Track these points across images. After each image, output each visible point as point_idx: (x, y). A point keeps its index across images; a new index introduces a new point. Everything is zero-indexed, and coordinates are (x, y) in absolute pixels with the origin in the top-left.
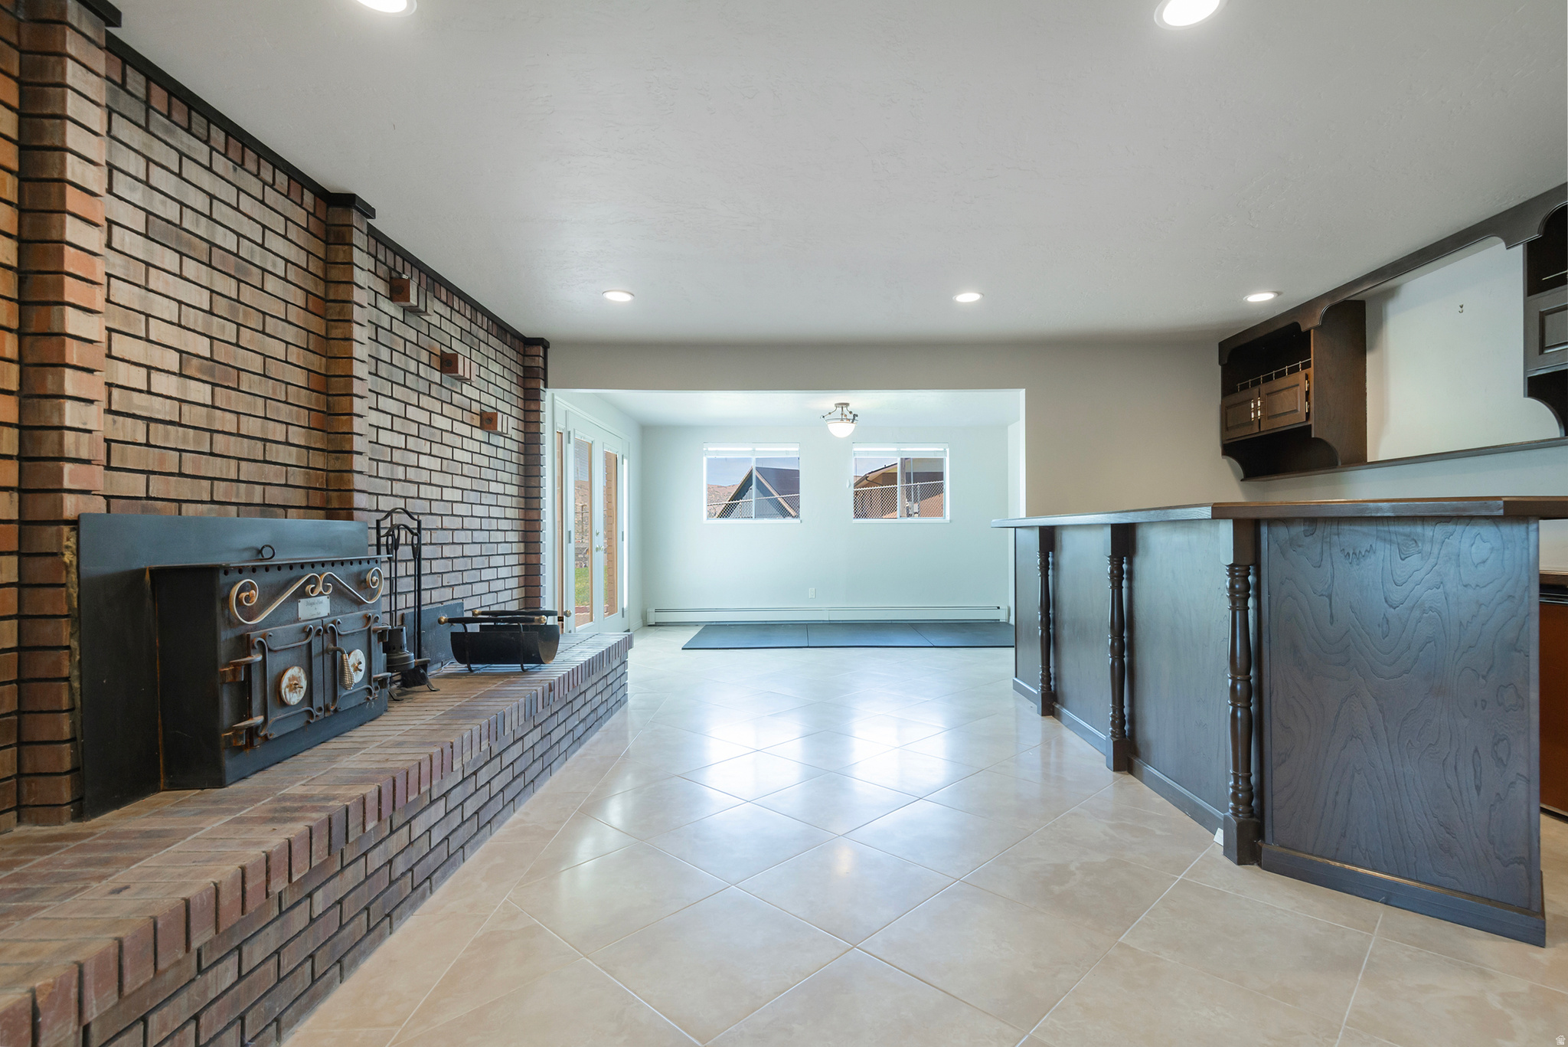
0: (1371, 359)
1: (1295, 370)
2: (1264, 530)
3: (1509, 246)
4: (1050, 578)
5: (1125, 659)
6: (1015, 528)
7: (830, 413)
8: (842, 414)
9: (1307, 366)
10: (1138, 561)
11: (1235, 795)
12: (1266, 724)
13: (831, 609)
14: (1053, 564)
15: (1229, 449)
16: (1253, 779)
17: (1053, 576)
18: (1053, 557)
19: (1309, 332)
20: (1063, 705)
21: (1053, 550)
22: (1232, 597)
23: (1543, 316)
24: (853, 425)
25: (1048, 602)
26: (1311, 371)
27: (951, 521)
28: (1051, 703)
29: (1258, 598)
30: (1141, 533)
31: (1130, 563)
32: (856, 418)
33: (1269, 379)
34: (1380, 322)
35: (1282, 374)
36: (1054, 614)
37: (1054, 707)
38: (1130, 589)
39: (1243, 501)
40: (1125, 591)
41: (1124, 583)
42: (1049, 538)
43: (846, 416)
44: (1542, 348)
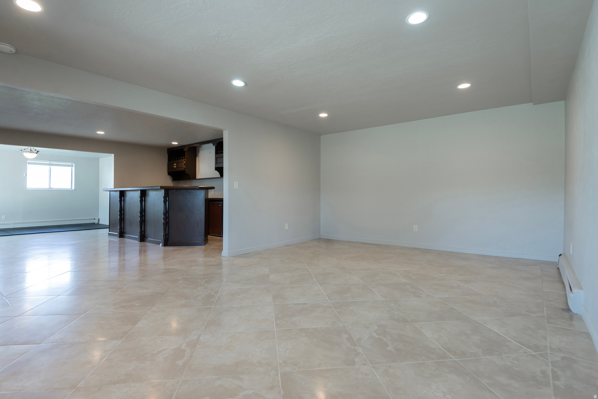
0: (197, 158)
1: (183, 158)
2: (169, 191)
3: (213, 145)
4: (122, 204)
5: (143, 218)
6: (110, 191)
7: (25, 149)
8: (31, 150)
9: (185, 158)
10: (146, 198)
11: (164, 235)
12: (169, 222)
13: (14, 224)
14: (123, 200)
15: (170, 173)
16: (167, 233)
17: (123, 203)
18: (123, 198)
19: (185, 151)
20: (126, 234)
21: (123, 197)
22: (164, 202)
23: (217, 158)
24: (37, 154)
25: (122, 210)
26: (186, 159)
27: (75, 190)
28: (122, 235)
29: (168, 202)
30: (147, 192)
31: (145, 198)
32: (38, 152)
33: (178, 159)
34: (199, 152)
35: (180, 159)
36: (123, 212)
37: (123, 235)
38: (145, 204)
39: (173, 186)
40: (143, 204)
41: (143, 202)
42: (122, 194)
43: (32, 151)
44: (217, 163)
